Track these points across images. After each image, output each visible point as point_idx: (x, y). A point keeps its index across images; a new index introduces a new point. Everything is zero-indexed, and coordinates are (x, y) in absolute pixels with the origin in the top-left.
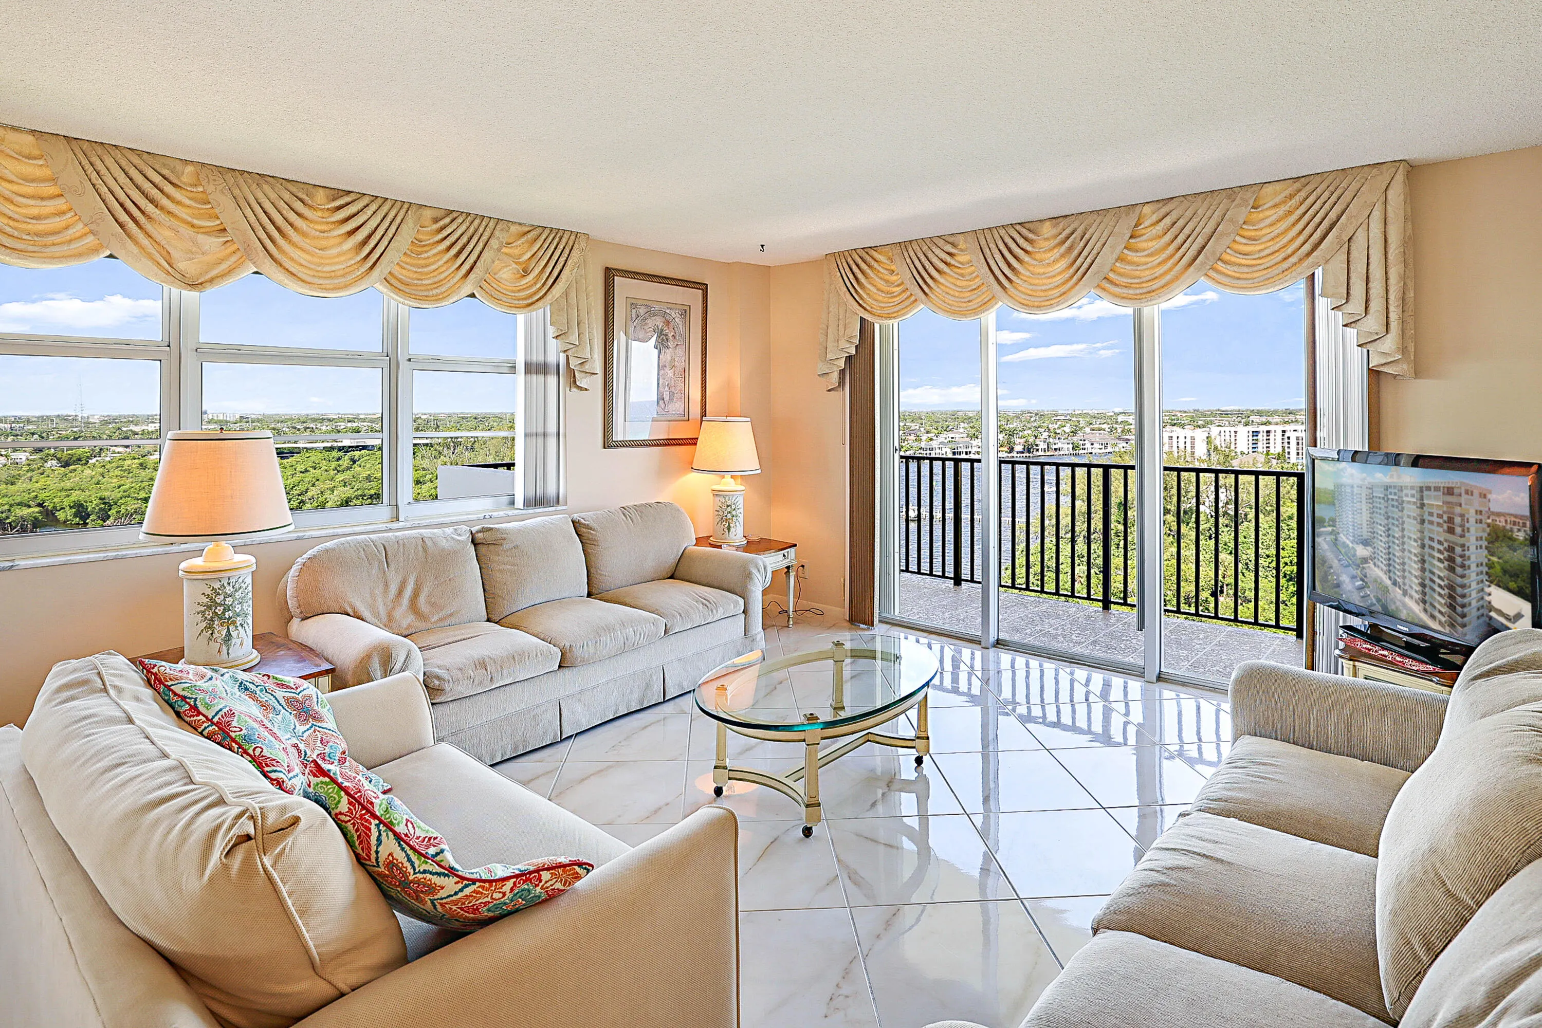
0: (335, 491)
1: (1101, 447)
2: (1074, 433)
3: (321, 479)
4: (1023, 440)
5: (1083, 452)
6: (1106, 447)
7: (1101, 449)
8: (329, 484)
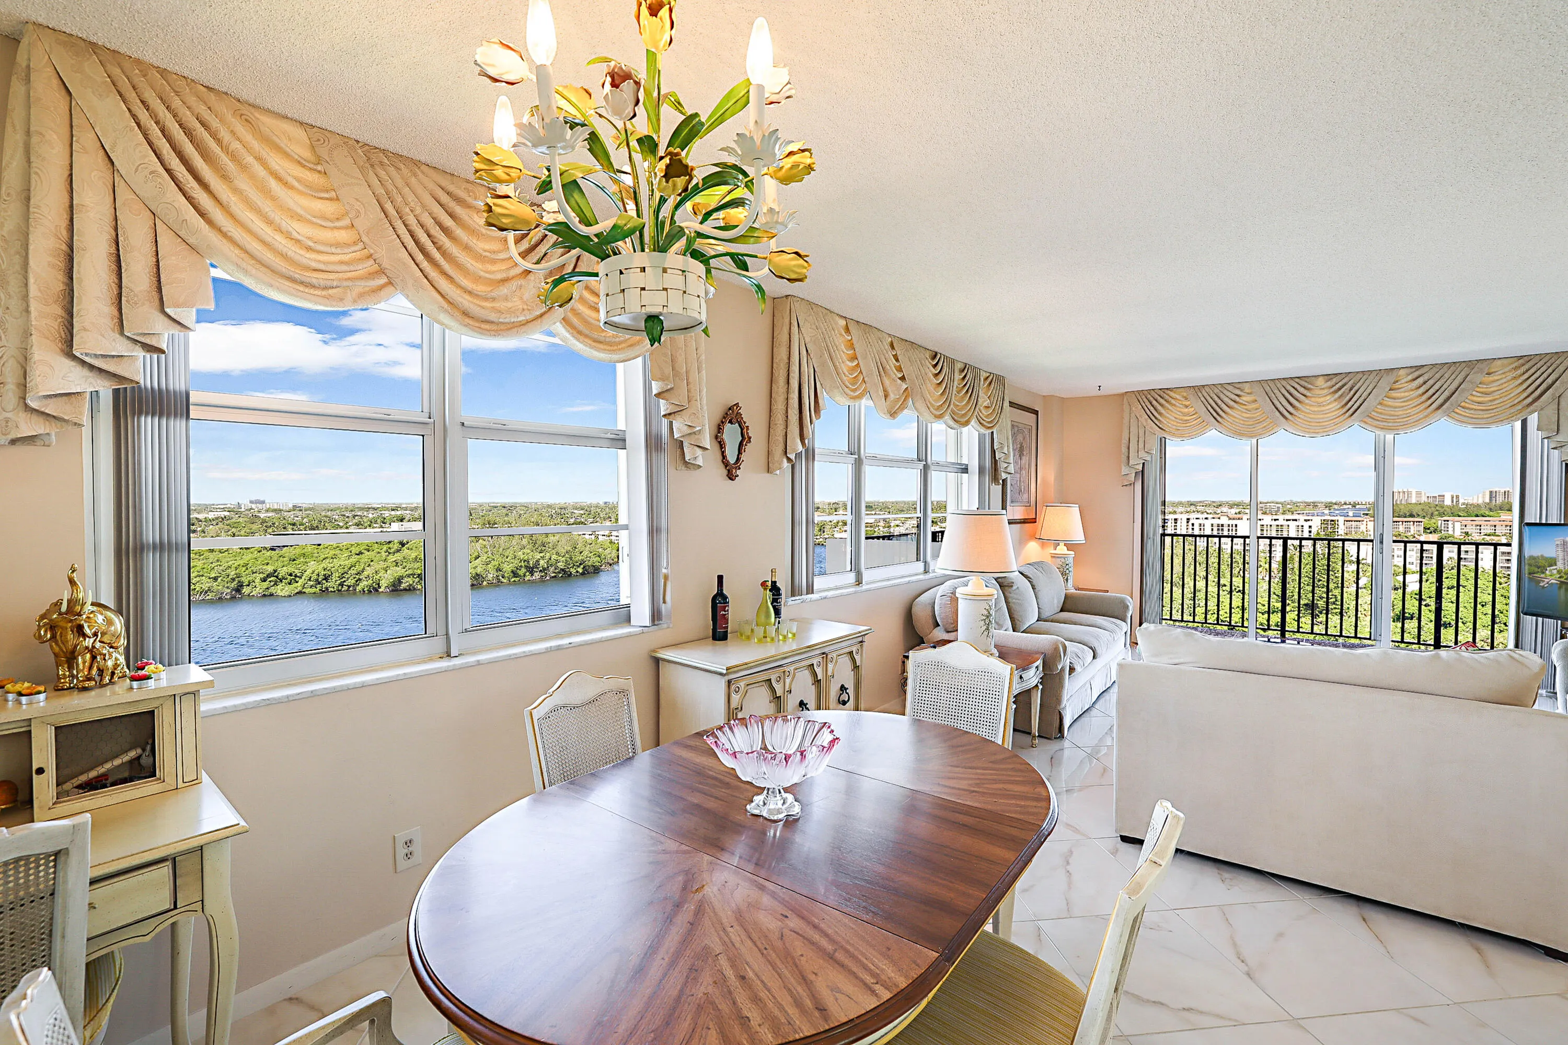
0: (388, 571)
3: (375, 559)
8: (382, 565)
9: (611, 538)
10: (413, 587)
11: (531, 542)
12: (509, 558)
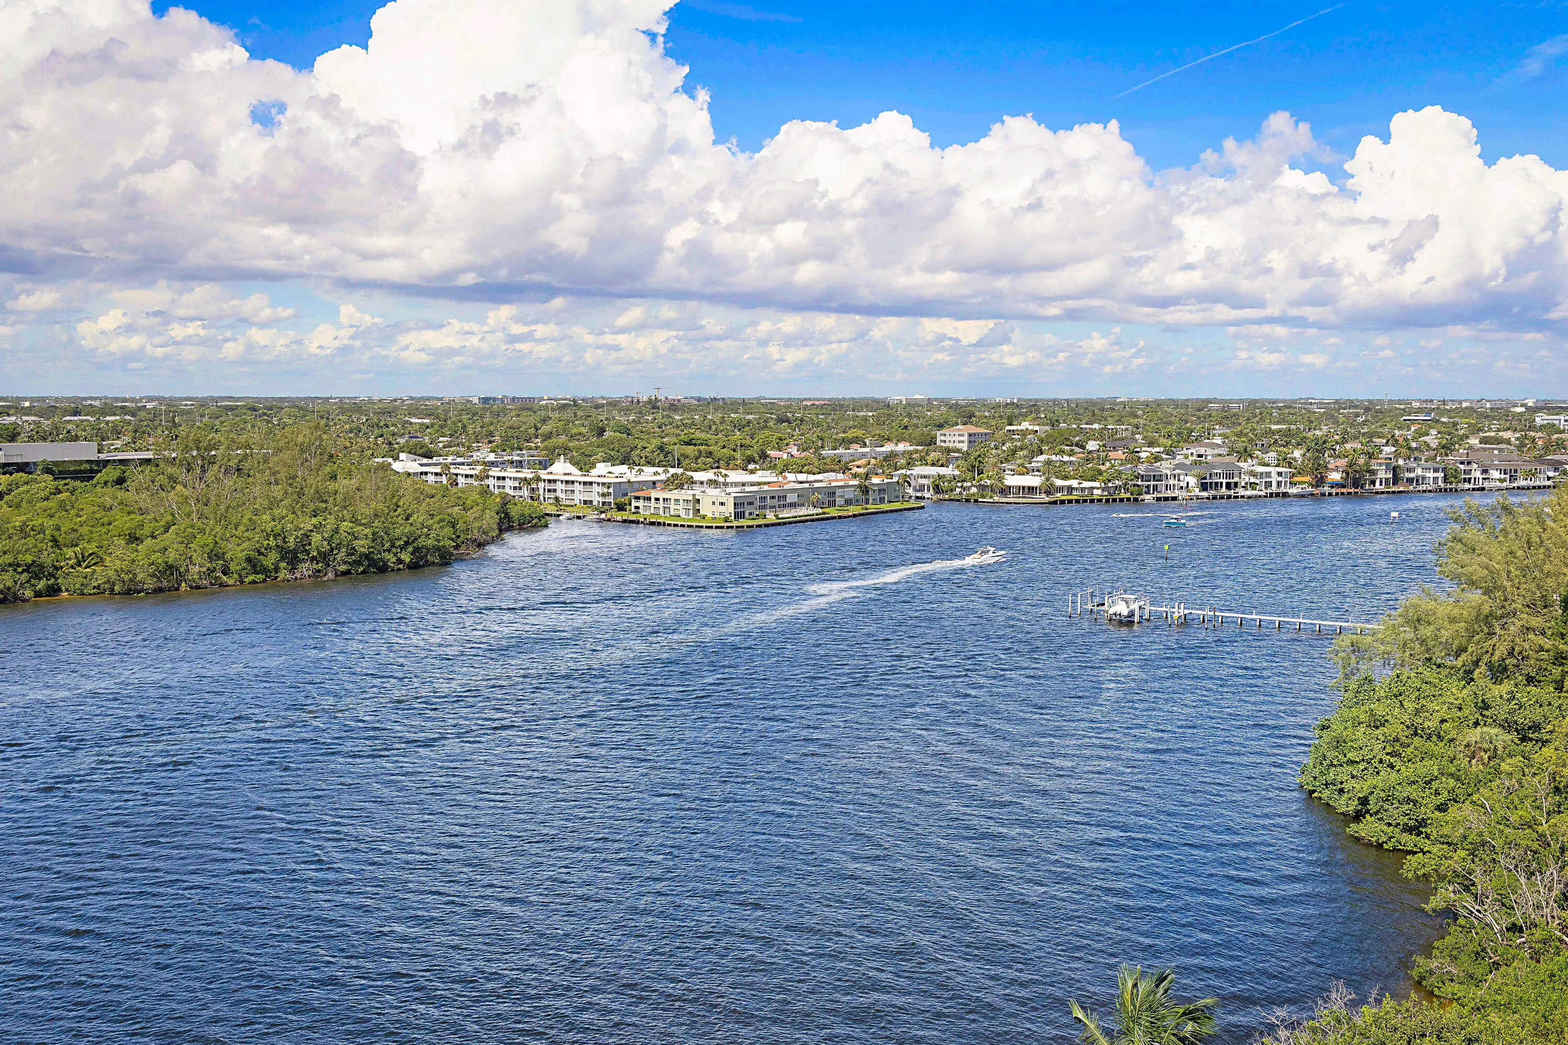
1: (1503, 476)
2: (1446, 448)
4: (1343, 462)
5: (1467, 486)
6: (1513, 478)
7: (1504, 480)
9: (487, 482)
10: (15, 594)
11: (290, 490)
12: (242, 528)
